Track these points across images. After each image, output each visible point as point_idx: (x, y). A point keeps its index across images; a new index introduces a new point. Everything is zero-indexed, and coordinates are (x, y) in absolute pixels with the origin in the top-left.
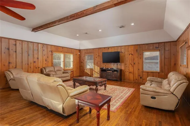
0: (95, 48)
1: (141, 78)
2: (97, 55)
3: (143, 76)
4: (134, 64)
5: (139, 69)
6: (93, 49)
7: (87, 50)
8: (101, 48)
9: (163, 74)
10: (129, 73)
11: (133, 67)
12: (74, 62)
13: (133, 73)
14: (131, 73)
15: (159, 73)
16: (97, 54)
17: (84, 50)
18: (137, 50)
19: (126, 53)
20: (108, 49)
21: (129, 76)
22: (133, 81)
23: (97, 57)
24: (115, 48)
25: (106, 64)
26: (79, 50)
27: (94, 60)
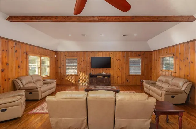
0: (79, 51)
1: (128, 81)
2: (82, 60)
3: (129, 79)
4: (122, 69)
5: (126, 74)
6: (77, 52)
7: (68, 52)
8: (87, 52)
9: (144, 76)
10: (117, 77)
11: (121, 71)
12: (50, 67)
13: (121, 77)
14: (119, 77)
15: (141, 76)
16: (82, 58)
17: (64, 52)
18: (124, 56)
19: (114, 59)
20: (96, 53)
21: (117, 80)
22: (121, 84)
23: (82, 61)
24: (104, 53)
25: (93, 69)
26: (56, 53)
27: (78, 65)
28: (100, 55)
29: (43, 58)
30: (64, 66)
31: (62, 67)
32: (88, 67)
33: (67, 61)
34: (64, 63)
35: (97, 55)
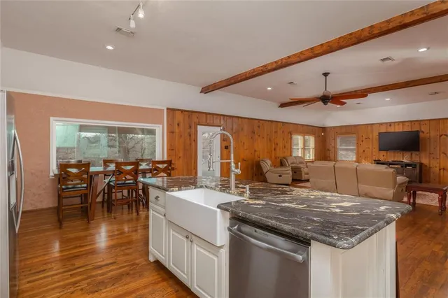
2: (364, 137)
6: (355, 126)
7: (341, 127)
10: (440, 170)
12: (315, 148)
14: (444, 169)
16: (364, 135)
17: (334, 127)
19: (432, 133)
20: (390, 125)
21: (440, 174)
23: (364, 140)
24: (407, 124)
25: (384, 153)
26: (324, 129)
27: (358, 146)
28: (399, 129)
29: (307, 137)
30: (335, 147)
31: (332, 150)
32: (374, 150)
33: (338, 140)
34: (335, 143)
35: (392, 130)
